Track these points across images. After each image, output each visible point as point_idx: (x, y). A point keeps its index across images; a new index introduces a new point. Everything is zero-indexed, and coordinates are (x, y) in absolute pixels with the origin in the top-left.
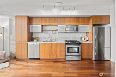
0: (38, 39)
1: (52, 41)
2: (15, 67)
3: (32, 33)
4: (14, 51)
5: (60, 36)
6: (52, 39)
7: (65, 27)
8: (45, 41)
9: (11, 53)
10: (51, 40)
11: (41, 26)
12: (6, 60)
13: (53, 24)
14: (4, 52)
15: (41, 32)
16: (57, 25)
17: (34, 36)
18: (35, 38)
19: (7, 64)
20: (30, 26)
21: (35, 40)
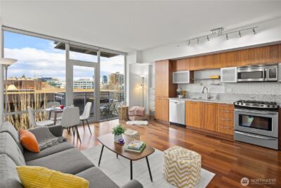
0: (185, 95)
1: (212, 99)
2: (154, 127)
3: (177, 85)
4: (153, 109)
5: (229, 90)
6: (212, 95)
7: (239, 71)
8: (198, 98)
9: (150, 112)
10: (209, 98)
11: (189, 72)
12: (145, 118)
13: (212, 66)
14: (143, 109)
15: (189, 82)
16: (219, 69)
17: (178, 90)
18: (181, 93)
19: (146, 123)
20: (174, 73)
21: (180, 96)
